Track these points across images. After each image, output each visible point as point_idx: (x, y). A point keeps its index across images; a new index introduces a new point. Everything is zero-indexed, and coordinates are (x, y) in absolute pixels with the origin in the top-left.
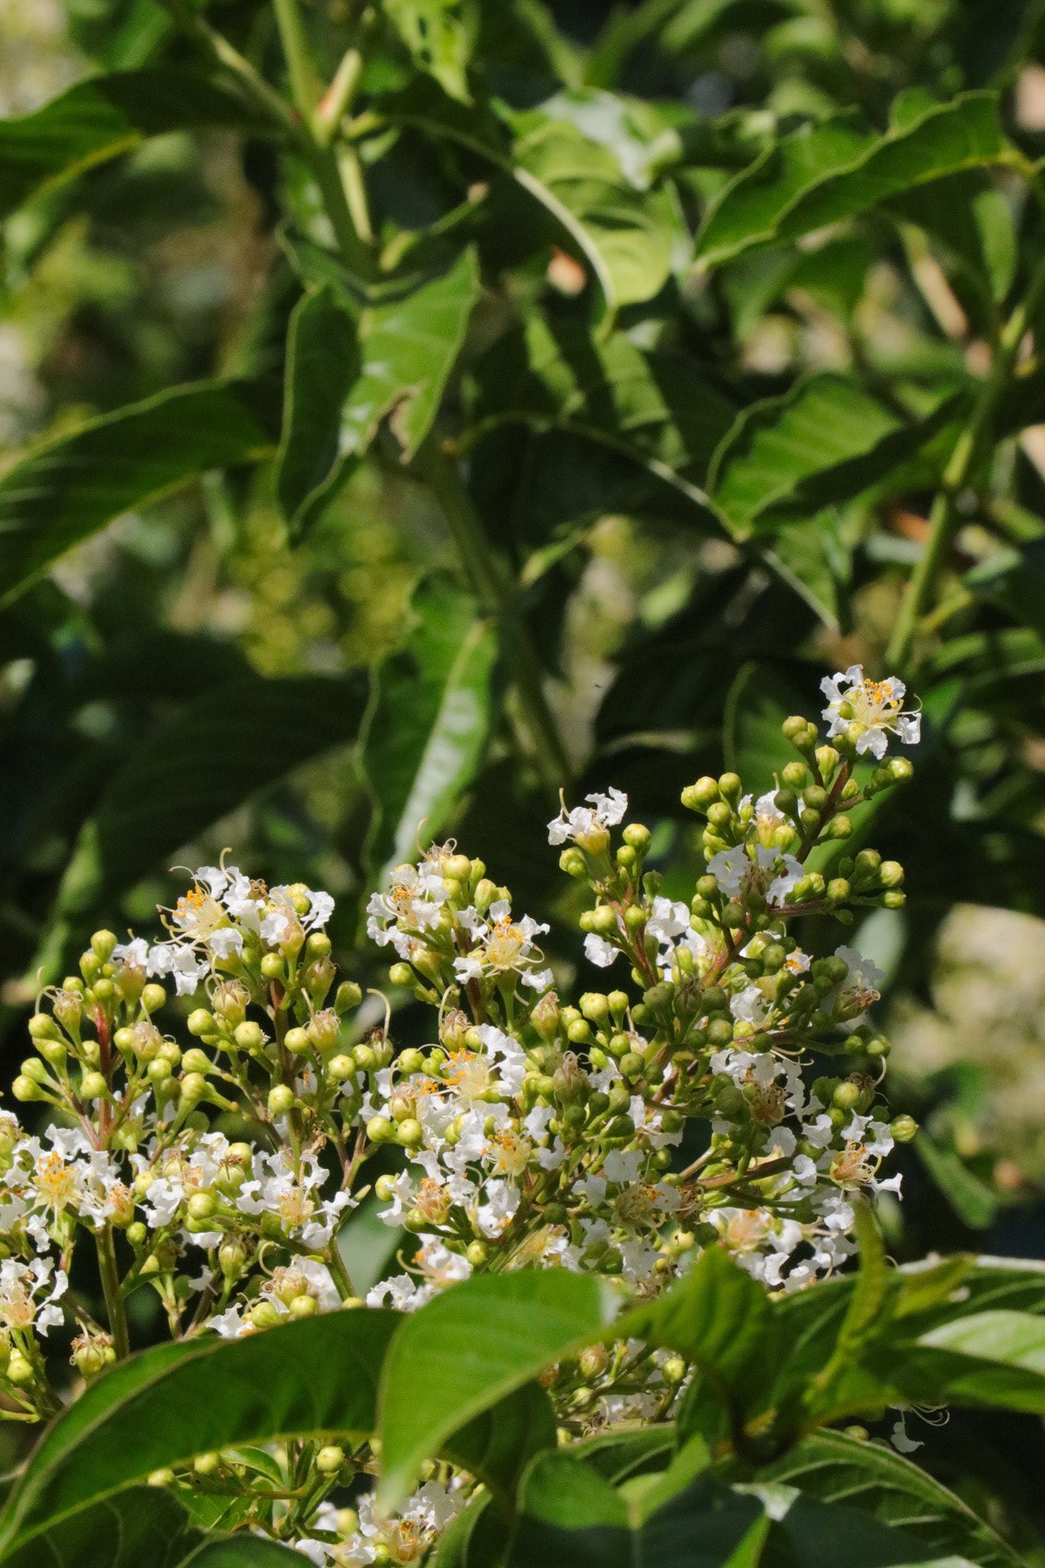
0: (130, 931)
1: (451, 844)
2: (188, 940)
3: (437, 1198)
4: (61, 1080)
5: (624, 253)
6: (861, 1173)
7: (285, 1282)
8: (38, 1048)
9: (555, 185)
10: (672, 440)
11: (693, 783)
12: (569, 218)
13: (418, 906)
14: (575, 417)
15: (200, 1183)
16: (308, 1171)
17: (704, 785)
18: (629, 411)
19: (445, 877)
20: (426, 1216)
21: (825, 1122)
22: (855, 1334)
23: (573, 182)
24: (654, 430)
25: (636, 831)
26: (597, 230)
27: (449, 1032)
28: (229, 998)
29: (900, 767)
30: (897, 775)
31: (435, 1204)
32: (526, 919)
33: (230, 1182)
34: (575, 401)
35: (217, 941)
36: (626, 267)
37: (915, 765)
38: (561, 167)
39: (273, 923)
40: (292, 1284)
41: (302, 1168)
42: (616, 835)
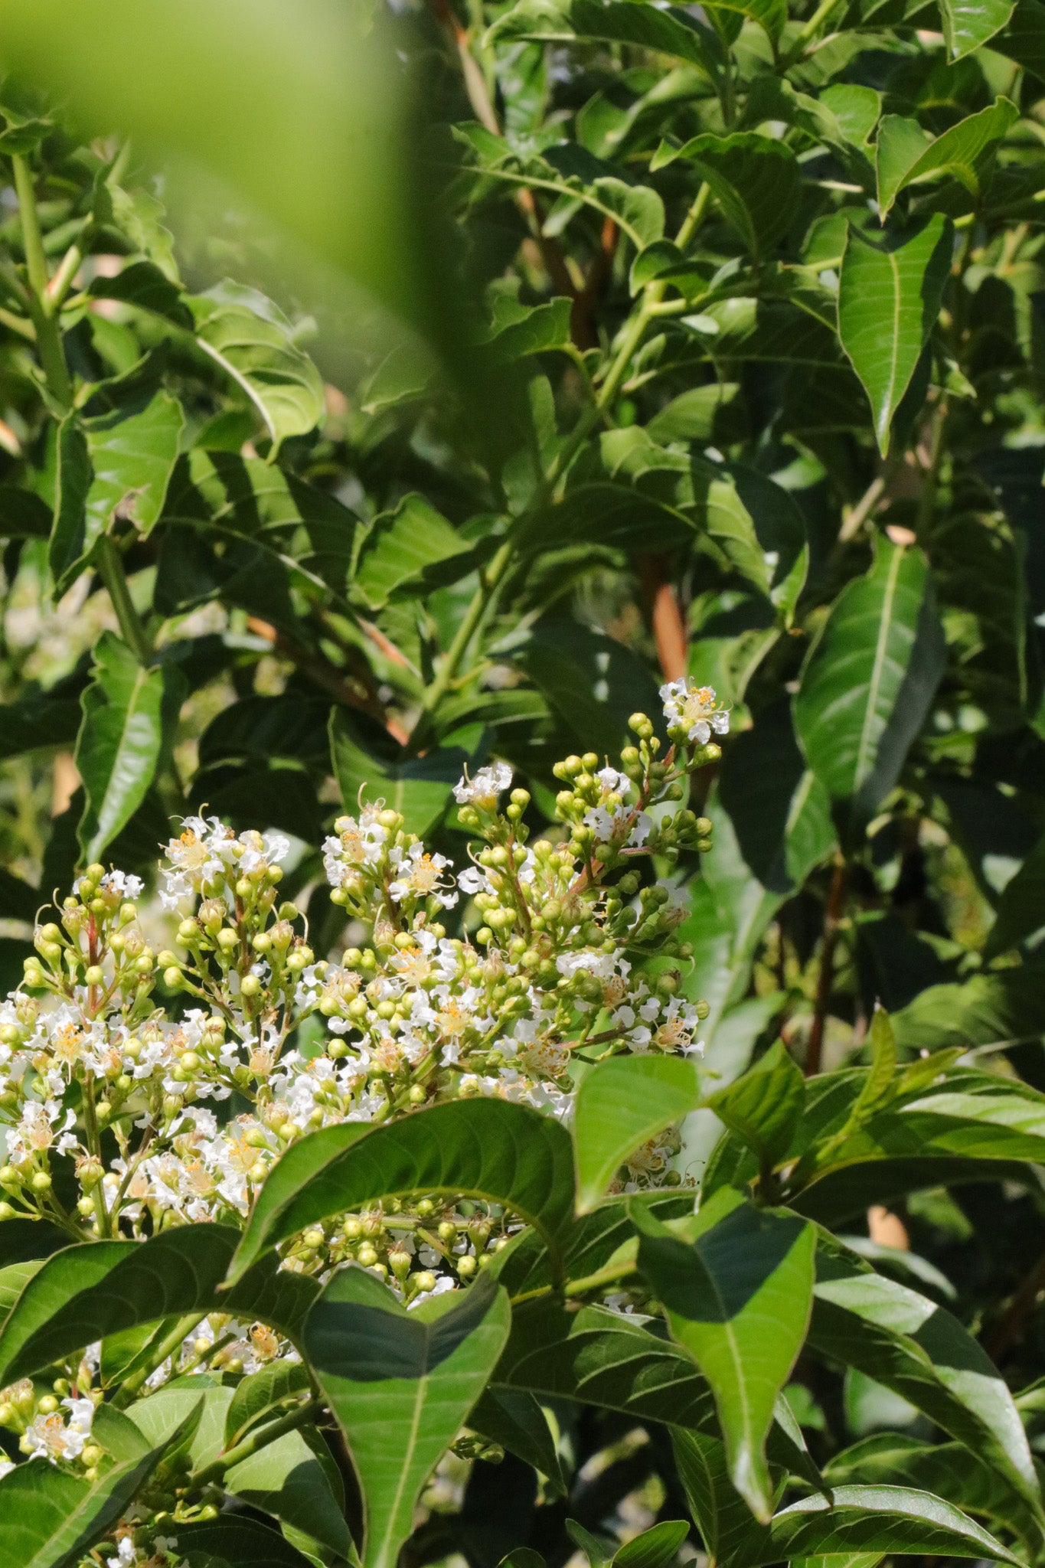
0: (111, 865)
1: (381, 802)
2: (181, 870)
3: (394, 1053)
4: (56, 974)
5: (284, 401)
6: (677, 1041)
7: (273, 1114)
8: (38, 949)
9: (225, 350)
10: (302, 539)
11: (563, 759)
12: (237, 374)
13: (366, 845)
14: (222, 520)
15: (187, 1045)
16: (267, 1037)
17: (572, 761)
18: (268, 518)
19: (380, 824)
20: (384, 1065)
21: (654, 1003)
22: (863, 1108)
23: (244, 348)
24: (288, 531)
25: (520, 795)
26: (261, 385)
27: (382, 937)
28: (212, 911)
29: (713, 751)
30: (711, 757)
31: (391, 1057)
32: (437, 856)
33: (213, 1044)
34: (226, 508)
35: (207, 869)
36: (284, 411)
37: (723, 750)
38: (234, 337)
39: (248, 858)
40: (278, 1115)
41: (263, 1034)
42: (505, 798)
